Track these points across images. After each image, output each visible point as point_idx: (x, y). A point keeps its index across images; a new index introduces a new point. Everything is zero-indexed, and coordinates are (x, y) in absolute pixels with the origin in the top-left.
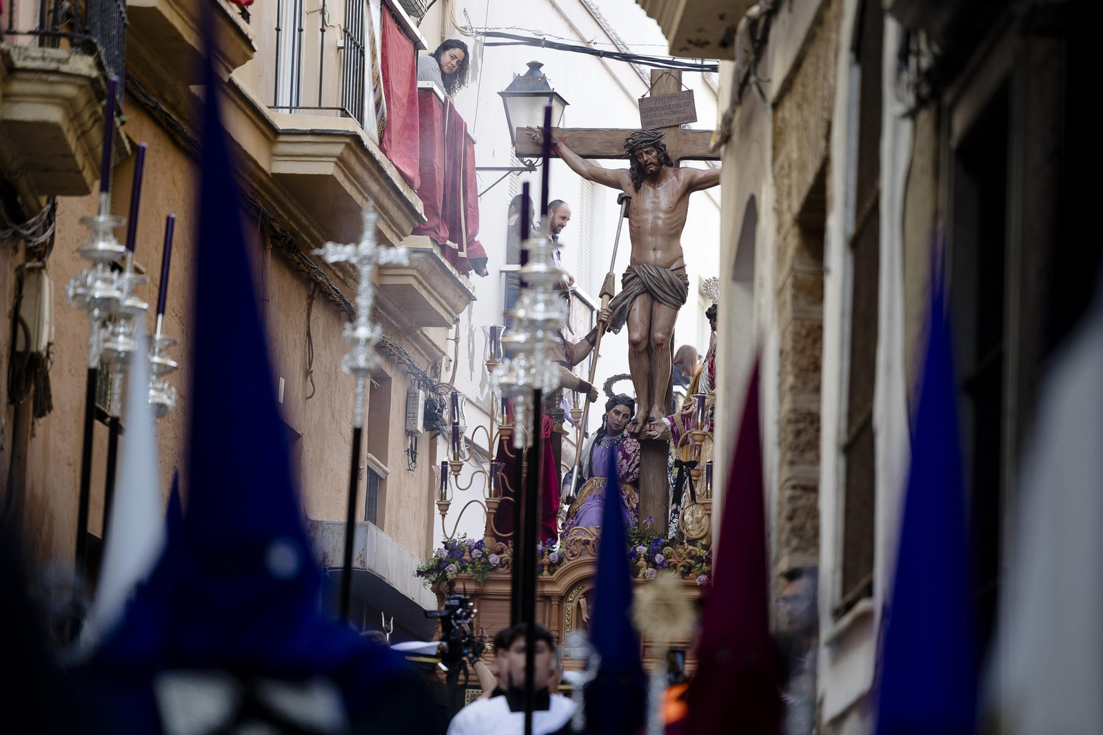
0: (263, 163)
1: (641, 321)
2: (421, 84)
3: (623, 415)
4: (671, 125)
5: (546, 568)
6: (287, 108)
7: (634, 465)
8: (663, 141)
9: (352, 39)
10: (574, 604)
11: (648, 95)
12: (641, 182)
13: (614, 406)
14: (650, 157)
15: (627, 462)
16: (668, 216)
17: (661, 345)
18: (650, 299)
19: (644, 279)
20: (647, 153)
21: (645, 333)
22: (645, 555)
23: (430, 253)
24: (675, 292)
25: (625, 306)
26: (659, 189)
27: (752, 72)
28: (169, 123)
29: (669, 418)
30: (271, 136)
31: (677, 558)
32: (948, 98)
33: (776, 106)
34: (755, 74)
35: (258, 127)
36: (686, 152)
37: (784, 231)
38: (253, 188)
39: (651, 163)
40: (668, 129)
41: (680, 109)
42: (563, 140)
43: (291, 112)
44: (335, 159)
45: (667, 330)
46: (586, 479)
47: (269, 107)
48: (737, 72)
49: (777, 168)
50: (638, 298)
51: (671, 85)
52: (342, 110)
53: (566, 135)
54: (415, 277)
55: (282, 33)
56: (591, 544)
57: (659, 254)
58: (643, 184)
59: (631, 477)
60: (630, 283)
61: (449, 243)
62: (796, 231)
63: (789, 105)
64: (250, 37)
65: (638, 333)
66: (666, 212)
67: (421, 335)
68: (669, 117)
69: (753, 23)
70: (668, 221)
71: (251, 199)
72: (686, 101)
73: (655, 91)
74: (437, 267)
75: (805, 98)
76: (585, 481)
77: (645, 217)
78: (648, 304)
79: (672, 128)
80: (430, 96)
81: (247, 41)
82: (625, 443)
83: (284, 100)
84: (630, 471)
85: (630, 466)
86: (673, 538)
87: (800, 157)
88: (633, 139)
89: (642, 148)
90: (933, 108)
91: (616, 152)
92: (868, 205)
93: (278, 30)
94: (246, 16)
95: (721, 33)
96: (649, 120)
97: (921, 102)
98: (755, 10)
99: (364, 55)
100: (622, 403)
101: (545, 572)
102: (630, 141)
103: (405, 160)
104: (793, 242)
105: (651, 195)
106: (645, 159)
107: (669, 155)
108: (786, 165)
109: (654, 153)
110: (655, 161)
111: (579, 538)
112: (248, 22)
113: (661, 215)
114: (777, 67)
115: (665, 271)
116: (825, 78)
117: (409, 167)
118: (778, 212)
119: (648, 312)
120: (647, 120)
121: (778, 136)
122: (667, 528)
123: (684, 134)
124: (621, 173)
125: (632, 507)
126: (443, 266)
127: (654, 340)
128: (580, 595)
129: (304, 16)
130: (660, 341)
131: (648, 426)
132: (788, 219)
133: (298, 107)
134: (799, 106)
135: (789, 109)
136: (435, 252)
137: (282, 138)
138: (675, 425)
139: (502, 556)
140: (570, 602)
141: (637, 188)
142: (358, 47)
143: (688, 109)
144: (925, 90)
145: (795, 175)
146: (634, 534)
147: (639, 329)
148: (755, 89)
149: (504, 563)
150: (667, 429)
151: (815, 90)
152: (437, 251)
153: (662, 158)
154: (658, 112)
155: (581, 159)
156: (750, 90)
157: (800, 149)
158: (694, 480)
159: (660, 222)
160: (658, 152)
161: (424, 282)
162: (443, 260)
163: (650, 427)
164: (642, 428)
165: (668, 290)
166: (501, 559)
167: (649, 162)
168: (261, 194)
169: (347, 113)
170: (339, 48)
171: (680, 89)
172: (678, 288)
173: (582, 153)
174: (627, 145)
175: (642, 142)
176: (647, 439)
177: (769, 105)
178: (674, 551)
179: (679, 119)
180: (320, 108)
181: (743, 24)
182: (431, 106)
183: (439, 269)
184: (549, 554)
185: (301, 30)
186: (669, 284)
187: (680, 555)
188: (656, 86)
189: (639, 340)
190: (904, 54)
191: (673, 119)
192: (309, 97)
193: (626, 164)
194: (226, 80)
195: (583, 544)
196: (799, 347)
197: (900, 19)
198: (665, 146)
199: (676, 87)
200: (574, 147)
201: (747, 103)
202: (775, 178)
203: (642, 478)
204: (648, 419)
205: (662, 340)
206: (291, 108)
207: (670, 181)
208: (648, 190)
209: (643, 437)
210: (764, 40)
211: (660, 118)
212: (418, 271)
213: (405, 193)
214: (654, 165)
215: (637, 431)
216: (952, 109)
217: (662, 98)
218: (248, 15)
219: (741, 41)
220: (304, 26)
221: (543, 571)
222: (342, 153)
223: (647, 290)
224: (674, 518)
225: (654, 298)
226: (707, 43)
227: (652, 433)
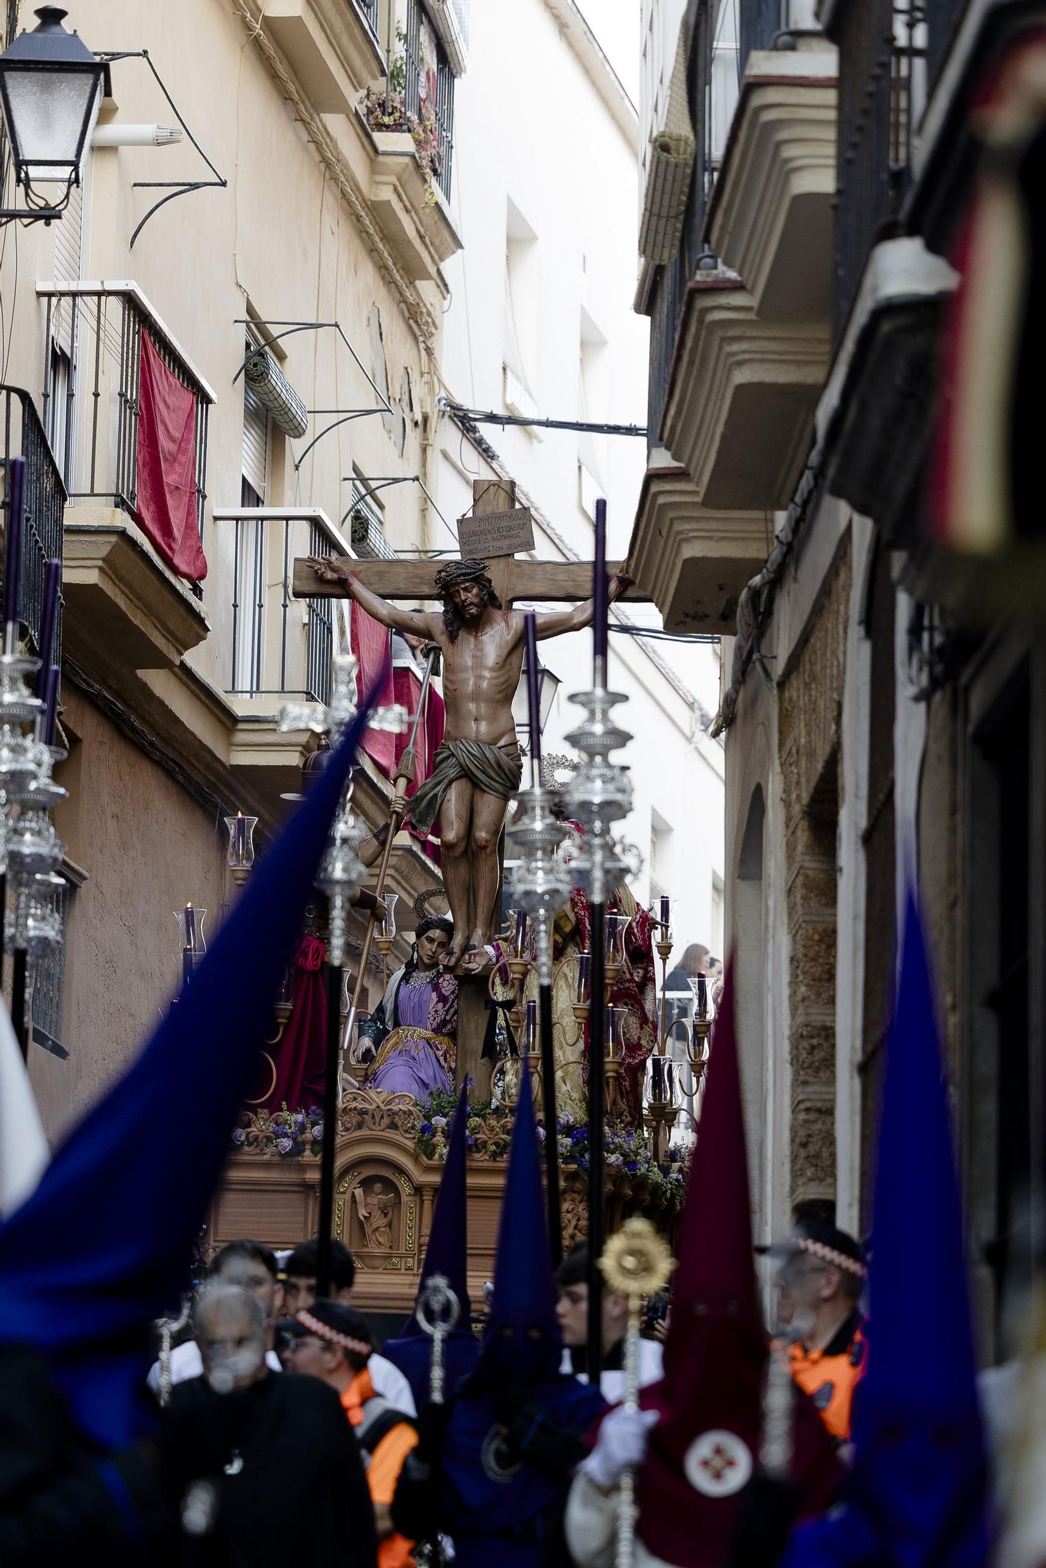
0: (220, 753)
1: (458, 816)
2: (398, 663)
3: (439, 943)
4: (501, 553)
5: (308, 1147)
6: (247, 692)
7: (452, 1010)
8: (488, 574)
9: (317, 615)
10: (348, 1197)
11: (470, 514)
12: (459, 629)
13: (426, 931)
14: (470, 596)
15: (444, 1006)
16: (494, 674)
17: (485, 847)
18: (470, 786)
19: (461, 760)
20: (465, 589)
21: (462, 832)
22: (443, 1129)
23: (409, 850)
24: (503, 776)
25: (436, 795)
26: (485, 638)
27: (755, 649)
28: (113, 712)
29: (493, 946)
30: (229, 724)
31: (487, 1132)
32: (964, 679)
33: (781, 685)
34: (759, 651)
35: (213, 714)
36: (520, 590)
37: (793, 825)
38: (210, 781)
39: (471, 604)
40: (496, 560)
41: (513, 532)
42: (355, 575)
43: (251, 697)
44: (300, 749)
45: (493, 828)
46: (390, 1029)
47: (226, 692)
48: (739, 648)
49: (784, 755)
50: (454, 784)
51: (500, 501)
52: (308, 693)
53: (361, 568)
54: (393, 877)
55: (241, 610)
56: (370, 1113)
57: (483, 727)
58: (461, 632)
59: (449, 1027)
60: (444, 765)
61: (431, 838)
62: (804, 824)
63: (795, 683)
64: (203, 615)
65: (454, 832)
66: (492, 670)
67: (401, 941)
68: (498, 544)
69: (755, 594)
70: (495, 682)
71: (208, 794)
72: (521, 522)
73: (480, 509)
74: (417, 865)
75: (814, 678)
76: (389, 1032)
77: (462, 676)
78: (468, 792)
79: (502, 559)
80: (407, 676)
81: (200, 620)
82: (441, 980)
83: (244, 682)
84: (448, 1018)
85: (447, 1011)
86: (497, 1107)
87: (809, 742)
88: (447, 572)
89: (459, 584)
90: (948, 687)
91: (426, 590)
92: (881, 797)
93: (235, 606)
94: (197, 591)
95: (721, 606)
96: (470, 547)
97: (935, 683)
98: (757, 580)
99: (331, 633)
100: (437, 928)
101: (307, 1153)
102: (443, 574)
103: (380, 747)
104: (803, 836)
105: (472, 646)
106: (463, 598)
107: (497, 593)
108: (794, 750)
109: (475, 591)
110: (475, 600)
111: (354, 1106)
112: (201, 599)
113: (487, 674)
114: (782, 643)
115: (490, 748)
116: (834, 653)
117: (384, 755)
118: (787, 804)
119: (467, 802)
120: (467, 548)
121: (785, 718)
122: (491, 1095)
123: (518, 566)
124: (433, 618)
125: (450, 1067)
126: (424, 865)
127: (476, 841)
128: (355, 1183)
129: (265, 590)
130: (483, 843)
131: (467, 957)
132: (797, 810)
133: (258, 691)
134: (807, 686)
135: (795, 690)
136: (414, 848)
137: (241, 726)
138: (501, 954)
139: (249, 1130)
140: (342, 1193)
141: (453, 638)
142: (325, 623)
143: (522, 533)
144: (939, 669)
145: (803, 762)
146: (449, 1102)
147: (455, 826)
148: (758, 667)
149: (251, 1140)
150: (491, 960)
151: (824, 668)
152: (416, 848)
153: (486, 597)
154: (482, 538)
155: (380, 600)
156: (755, 667)
157: (809, 734)
158: (514, 1027)
159: (485, 684)
160: (480, 589)
161: (403, 882)
162: (423, 857)
163: (470, 958)
164: (459, 960)
165: (493, 774)
166: (248, 1134)
167: (468, 601)
168: (219, 789)
169: (313, 697)
170: (305, 625)
171: (513, 506)
172: (507, 770)
173: (381, 591)
174: (439, 579)
175: (458, 576)
176: (466, 975)
177: (774, 684)
178: (483, 1124)
179: (510, 546)
180: (283, 692)
181: (744, 594)
182: (409, 687)
183: (419, 868)
184: (312, 1128)
185: (261, 606)
186: (495, 766)
187: (492, 1129)
188: (481, 502)
189: (454, 841)
190: (915, 631)
191: (503, 545)
192: (270, 680)
193: (438, 607)
194: (177, 663)
195: (359, 1114)
196: (811, 954)
197: (910, 591)
198: (490, 581)
199: (507, 503)
200: (371, 584)
201: (750, 684)
202: (782, 765)
203: (460, 1028)
204: (467, 948)
205: (486, 841)
206: (251, 692)
207: (497, 628)
208: (467, 642)
209: (460, 972)
210: (769, 612)
211: (487, 545)
212: (396, 870)
213: (379, 785)
214: (475, 606)
215: (452, 963)
216: (967, 689)
217: (488, 518)
218: (201, 590)
219: (742, 614)
220: (265, 602)
221: (304, 1151)
222: (308, 742)
223: (466, 774)
224: (499, 1080)
225: (476, 785)
226: (706, 616)
227: (470, 966)
